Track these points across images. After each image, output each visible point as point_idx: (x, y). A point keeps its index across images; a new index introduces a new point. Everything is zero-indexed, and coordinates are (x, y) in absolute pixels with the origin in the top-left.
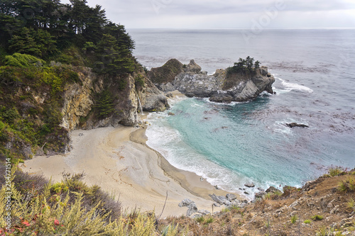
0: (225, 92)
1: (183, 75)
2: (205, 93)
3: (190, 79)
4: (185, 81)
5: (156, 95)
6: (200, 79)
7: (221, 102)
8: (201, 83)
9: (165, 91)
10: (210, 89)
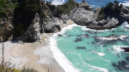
0: (97, 23)
1: (76, 10)
2: (85, 23)
3: (79, 13)
4: (76, 14)
5: (54, 23)
6: (85, 13)
7: (93, 29)
8: (85, 16)
9: (63, 19)
10: (89, 20)
